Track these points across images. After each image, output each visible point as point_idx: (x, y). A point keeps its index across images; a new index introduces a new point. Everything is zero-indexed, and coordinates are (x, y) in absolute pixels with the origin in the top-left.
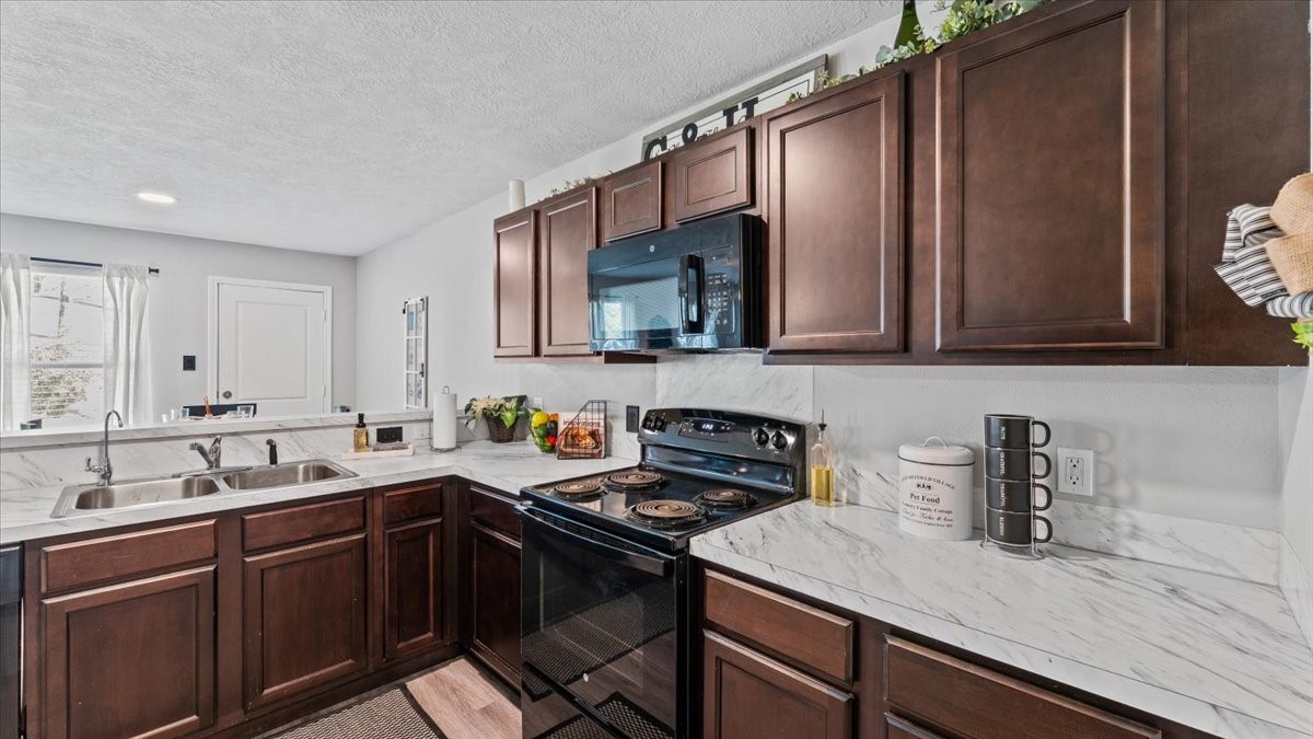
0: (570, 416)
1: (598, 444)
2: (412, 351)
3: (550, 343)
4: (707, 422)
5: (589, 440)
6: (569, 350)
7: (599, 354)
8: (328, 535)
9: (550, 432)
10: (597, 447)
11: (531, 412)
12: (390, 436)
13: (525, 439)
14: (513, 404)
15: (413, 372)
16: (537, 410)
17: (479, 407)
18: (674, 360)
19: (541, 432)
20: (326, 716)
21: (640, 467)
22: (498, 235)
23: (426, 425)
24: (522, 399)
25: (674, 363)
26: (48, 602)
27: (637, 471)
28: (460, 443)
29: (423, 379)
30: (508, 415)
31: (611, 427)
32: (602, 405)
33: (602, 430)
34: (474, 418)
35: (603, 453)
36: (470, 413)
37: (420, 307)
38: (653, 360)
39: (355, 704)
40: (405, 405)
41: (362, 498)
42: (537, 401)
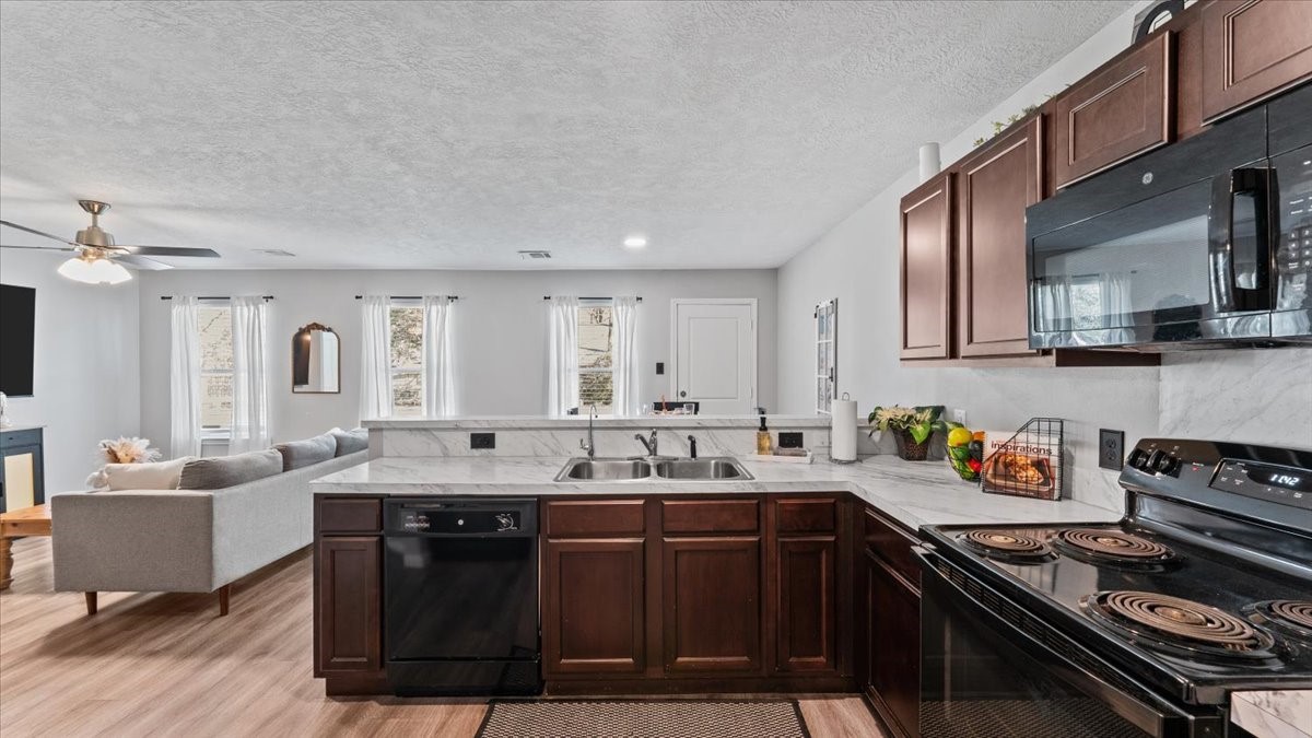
0: (1004, 437)
1: (1048, 479)
2: (823, 356)
3: (970, 340)
4: (1281, 472)
5: (1031, 472)
6: (998, 349)
7: (1046, 352)
8: (724, 532)
9: (972, 455)
10: (1045, 483)
11: (950, 426)
12: (791, 441)
13: (942, 459)
14: (927, 415)
15: (823, 376)
16: (959, 425)
17: (884, 416)
18: (1200, 360)
19: (960, 454)
20: (727, 701)
21: (1123, 524)
22: (905, 217)
23: (825, 433)
24: (938, 411)
25: (1201, 365)
26: (551, 541)
27: (1118, 531)
28: (861, 456)
29: (832, 384)
30: (920, 428)
31: (1072, 457)
32: (1056, 426)
33: (1054, 461)
34: (879, 429)
35: (1056, 494)
36: (874, 423)
37: (830, 311)
38: (1154, 360)
39: (751, 701)
40: (817, 410)
41: (756, 501)
42: (959, 414)
